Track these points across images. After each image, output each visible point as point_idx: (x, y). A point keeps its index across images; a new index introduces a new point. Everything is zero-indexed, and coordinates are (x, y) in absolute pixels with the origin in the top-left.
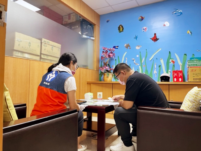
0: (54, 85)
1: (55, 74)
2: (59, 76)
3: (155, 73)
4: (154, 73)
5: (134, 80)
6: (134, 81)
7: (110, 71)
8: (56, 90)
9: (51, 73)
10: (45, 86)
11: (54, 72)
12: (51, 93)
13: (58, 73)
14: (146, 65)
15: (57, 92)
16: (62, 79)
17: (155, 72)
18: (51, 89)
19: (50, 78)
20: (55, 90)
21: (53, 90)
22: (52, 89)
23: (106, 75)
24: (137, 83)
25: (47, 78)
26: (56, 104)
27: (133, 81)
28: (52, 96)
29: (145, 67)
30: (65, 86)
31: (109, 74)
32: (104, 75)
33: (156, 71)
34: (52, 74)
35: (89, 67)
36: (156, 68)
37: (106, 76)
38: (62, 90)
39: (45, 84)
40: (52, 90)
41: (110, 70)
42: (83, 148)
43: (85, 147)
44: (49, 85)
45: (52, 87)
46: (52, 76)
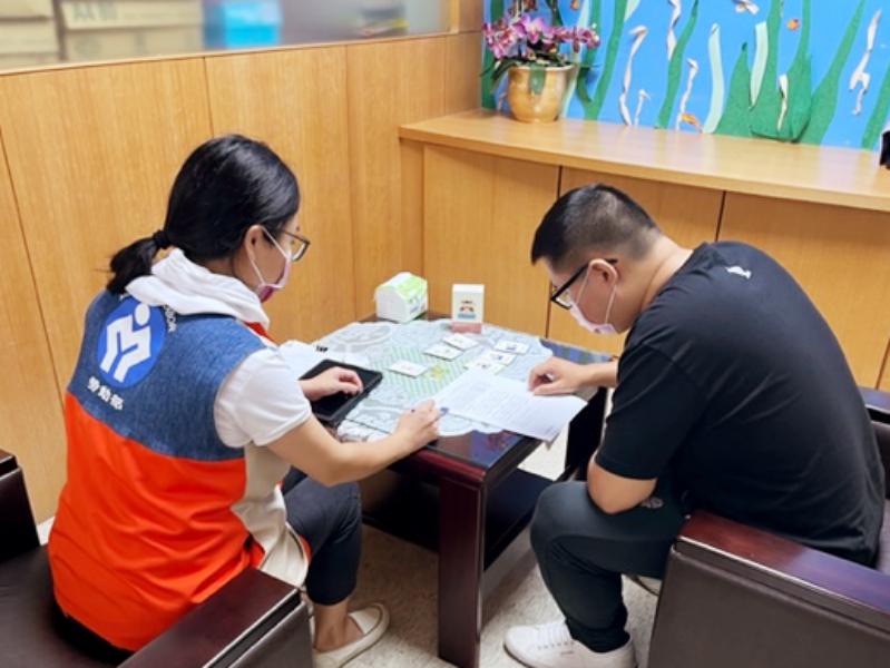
0: (152, 416)
1: (148, 329)
2: (172, 356)
3: (860, 84)
4: (853, 85)
5: (675, 349)
6: (675, 358)
7: (553, 46)
8: (165, 447)
9: (124, 315)
10: (96, 412)
11: (142, 314)
12: (141, 468)
13: (167, 327)
14: (807, 22)
15: (171, 458)
16: (194, 377)
17: (861, 76)
18: (133, 442)
19: (120, 354)
20: (159, 449)
21: (148, 445)
22: (142, 440)
23: (526, 77)
24: (689, 372)
25: (105, 351)
26: (178, 531)
27: (669, 359)
28: (146, 480)
29: (800, 29)
30: (219, 422)
31: (544, 74)
32: (513, 76)
33: (865, 71)
34: (136, 327)
35: (409, 22)
36: (870, 46)
37: (523, 86)
38: (205, 442)
39: (95, 397)
40: (142, 447)
41: (555, 37)
42: (363, 636)
43: (376, 627)
44: (118, 411)
45: (140, 428)
46: (135, 347)
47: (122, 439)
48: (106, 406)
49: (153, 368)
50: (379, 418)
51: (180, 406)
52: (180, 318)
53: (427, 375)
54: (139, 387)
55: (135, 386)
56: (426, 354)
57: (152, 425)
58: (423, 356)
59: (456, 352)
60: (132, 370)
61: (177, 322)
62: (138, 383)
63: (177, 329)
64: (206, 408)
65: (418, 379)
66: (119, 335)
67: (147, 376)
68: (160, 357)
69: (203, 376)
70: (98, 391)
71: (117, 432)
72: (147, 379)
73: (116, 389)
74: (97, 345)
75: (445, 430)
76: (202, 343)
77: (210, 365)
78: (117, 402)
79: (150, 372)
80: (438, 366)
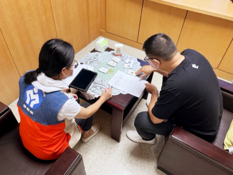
1: (38, 95)
19: (31, 100)
42: (94, 133)
43: (97, 130)
44: (32, 115)
45: (39, 119)
46: (35, 100)
47: (34, 122)
48: (29, 113)
49: (40, 106)
50: (97, 89)
51: (49, 116)
52: (46, 93)
53: (109, 72)
54: (37, 110)
55: (36, 110)
56: (108, 64)
57: (41, 119)
58: (107, 65)
59: (115, 64)
60: (35, 105)
61: (45, 94)
62: (37, 109)
63: (46, 96)
64: (55, 117)
65: (106, 74)
66: (30, 95)
67: (39, 108)
68: (42, 103)
69: (54, 110)
70: (26, 108)
71: (32, 120)
72: (39, 109)
73: (31, 109)
74: (24, 95)
75: (113, 93)
76: (53, 101)
77: (56, 106)
78: (32, 112)
79: (40, 107)
80: (111, 69)
